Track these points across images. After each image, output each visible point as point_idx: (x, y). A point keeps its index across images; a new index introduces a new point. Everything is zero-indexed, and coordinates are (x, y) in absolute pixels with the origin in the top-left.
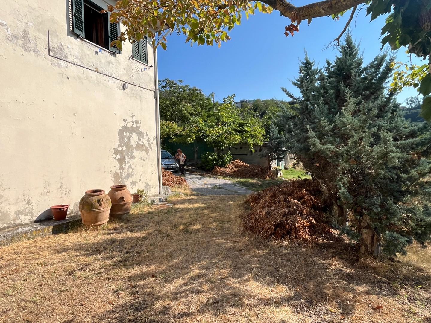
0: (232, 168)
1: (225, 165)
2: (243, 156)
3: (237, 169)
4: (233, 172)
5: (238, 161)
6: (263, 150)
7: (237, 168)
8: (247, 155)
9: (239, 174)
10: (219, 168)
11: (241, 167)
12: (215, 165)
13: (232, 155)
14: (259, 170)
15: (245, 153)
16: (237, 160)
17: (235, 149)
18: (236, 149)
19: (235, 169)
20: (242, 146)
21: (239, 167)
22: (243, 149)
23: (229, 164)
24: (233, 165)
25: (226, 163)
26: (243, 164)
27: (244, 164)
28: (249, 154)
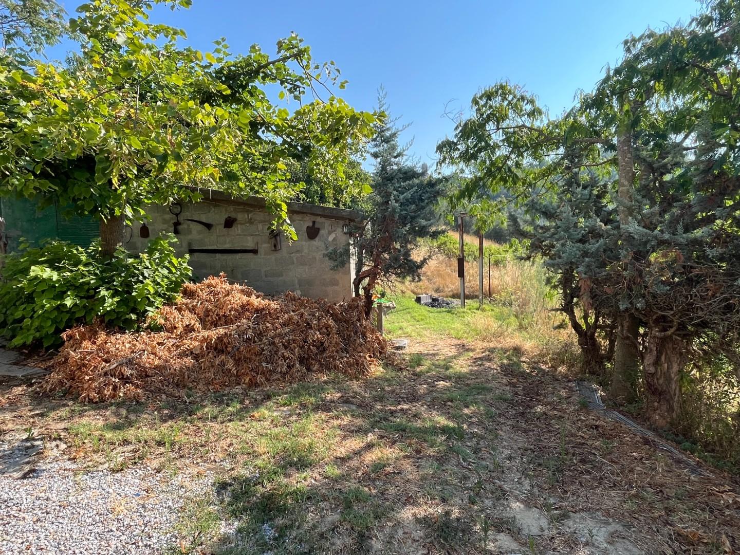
0: (189, 329)
1: (142, 315)
2: (238, 256)
3: (214, 334)
4: (190, 353)
5: (220, 284)
6: (322, 232)
7: (215, 325)
8: (255, 252)
9: (230, 365)
10: (102, 336)
11: (238, 318)
12: (73, 319)
13: (191, 252)
14: (327, 327)
15: (250, 245)
16: (214, 281)
17: (200, 227)
18: (209, 226)
19: (206, 333)
20: (233, 215)
21: (226, 320)
22: (237, 229)
23: (169, 302)
24: (192, 310)
25: (151, 304)
26: (245, 298)
27: (256, 301)
28: (265, 247)
